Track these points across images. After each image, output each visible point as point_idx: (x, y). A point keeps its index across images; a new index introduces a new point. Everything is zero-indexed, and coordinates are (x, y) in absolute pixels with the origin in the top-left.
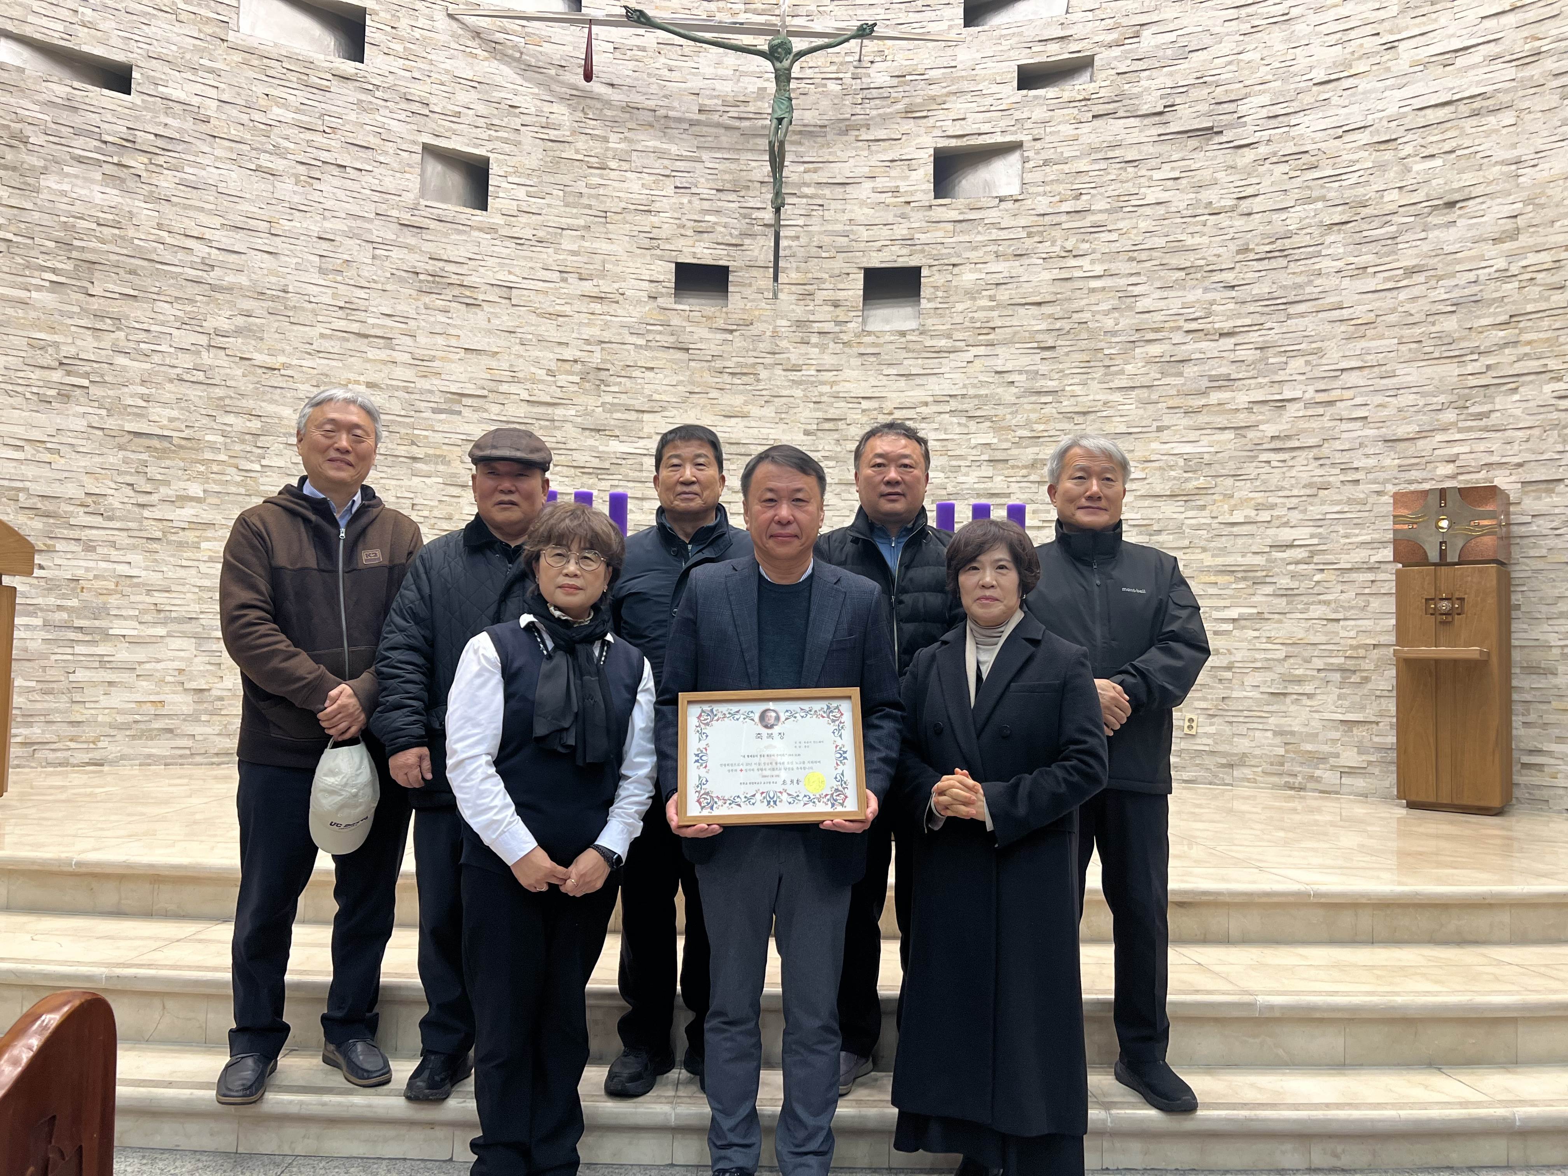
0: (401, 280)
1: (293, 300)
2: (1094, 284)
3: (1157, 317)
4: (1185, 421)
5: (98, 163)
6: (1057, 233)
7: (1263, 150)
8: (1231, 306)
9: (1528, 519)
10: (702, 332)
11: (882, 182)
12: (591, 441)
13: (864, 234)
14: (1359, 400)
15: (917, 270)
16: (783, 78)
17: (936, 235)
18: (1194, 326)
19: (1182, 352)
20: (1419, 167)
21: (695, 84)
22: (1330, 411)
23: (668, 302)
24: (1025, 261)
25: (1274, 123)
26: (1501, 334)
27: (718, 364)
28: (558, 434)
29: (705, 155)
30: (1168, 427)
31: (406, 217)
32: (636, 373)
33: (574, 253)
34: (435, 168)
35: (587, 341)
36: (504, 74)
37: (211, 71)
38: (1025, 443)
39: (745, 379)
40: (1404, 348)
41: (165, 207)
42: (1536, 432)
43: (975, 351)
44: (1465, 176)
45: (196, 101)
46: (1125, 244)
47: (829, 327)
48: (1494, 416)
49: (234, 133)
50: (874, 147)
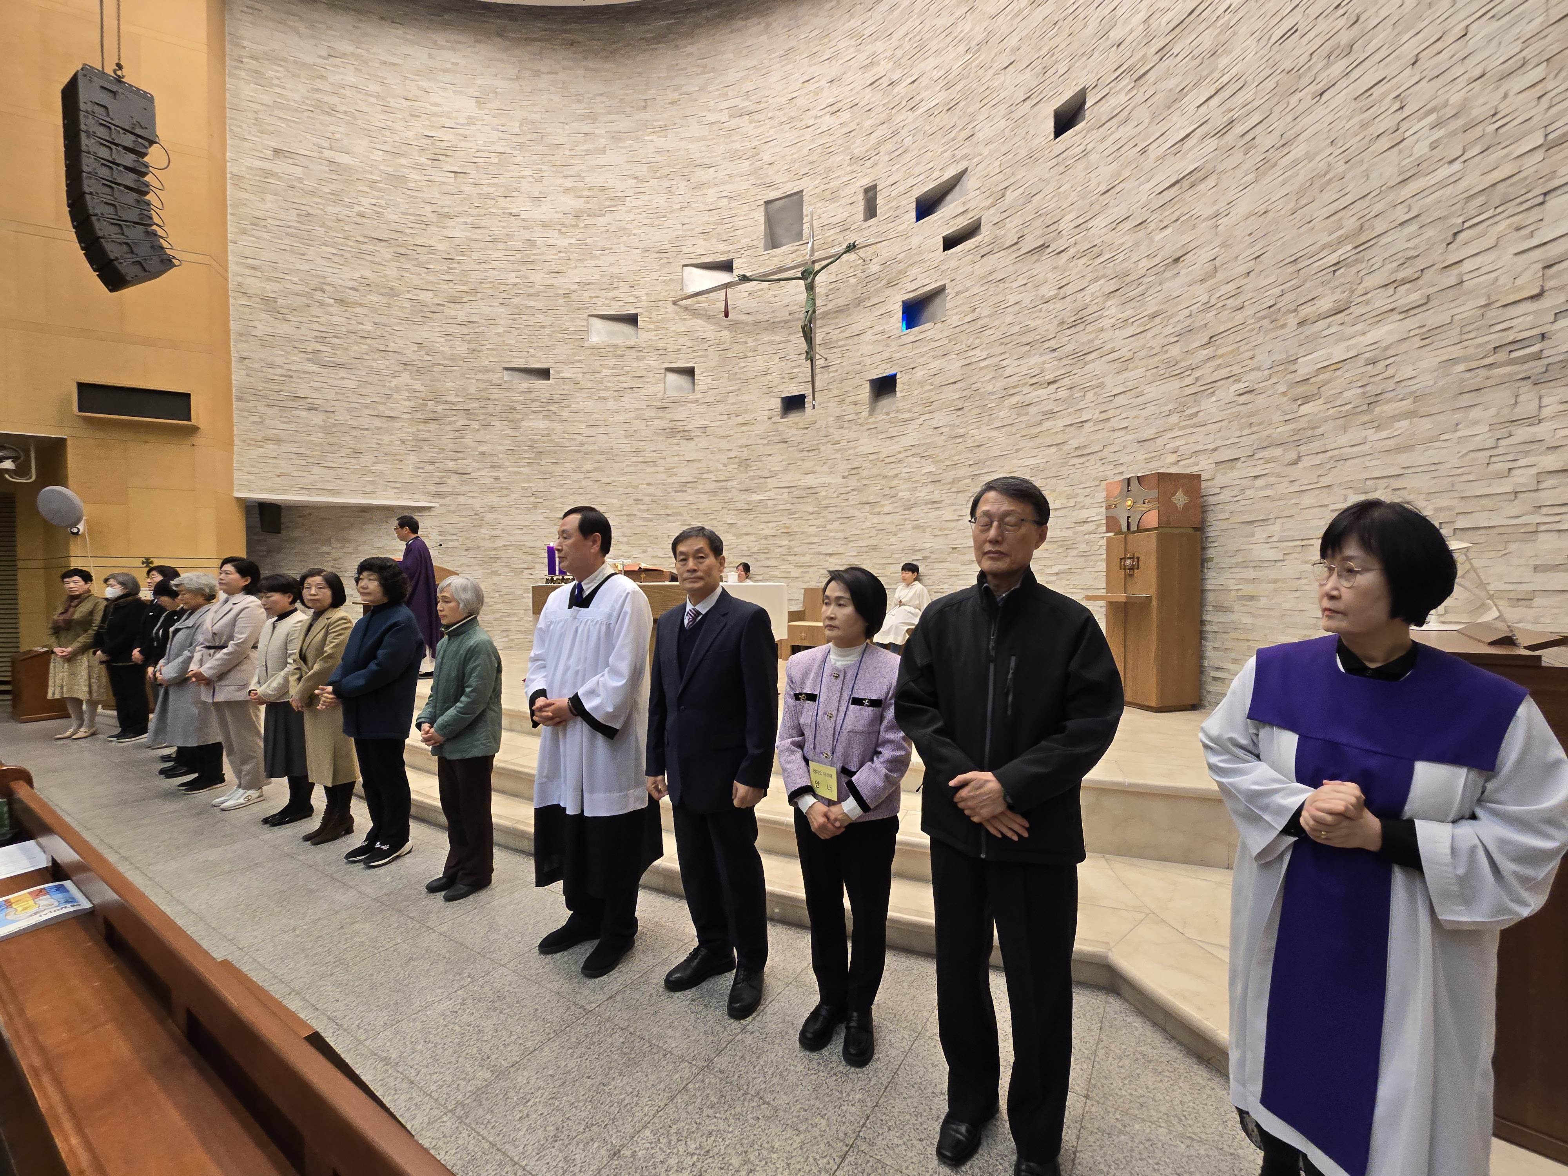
0: (659, 434)
1: (615, 452)
2: (983, 364)
3: (1015, 378)
4: (1031, 444)
5: (540, 411)
6: (963, 337)
7: (1072, 251)
8: (1055, 363)
9: (1217, 491)
10: (794, 431)
11: (878, 329)
12: (744, 496)
13: (868, 360)
14: (1123, 416)
15: (895, 376)
16: (810, 288)
17: (904, 352)
18: (1034, 380)
19: (1028, 399)
20: (1158, 237)
21: (786, 301)
22: (1108, 425)
23: (777, 419)
24: (947, 358)
25: (1078, 230)
26: (1205, 352)
27: (801, 447)
28: (730, 495)
29: (792, 337)
30: (1021, 449)
31: (659, 404)
32: (764, 458)
33: (733, 404)
34: (672, 377)
35: (741, 447)
36: (697, 324)
37: (579, 361)
38: (949, 468)
39: (814, 453)
40: (1149, 373)
41: (565, 423)
42: (1224, 424)
43: (923, 417)
44: (1184, 236)
45: (574, 376)
46: (998, 334)
47: (851, 417)
48: (1200, 414)
49: (589, 385)
50: (873, 309)
